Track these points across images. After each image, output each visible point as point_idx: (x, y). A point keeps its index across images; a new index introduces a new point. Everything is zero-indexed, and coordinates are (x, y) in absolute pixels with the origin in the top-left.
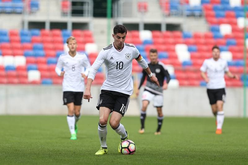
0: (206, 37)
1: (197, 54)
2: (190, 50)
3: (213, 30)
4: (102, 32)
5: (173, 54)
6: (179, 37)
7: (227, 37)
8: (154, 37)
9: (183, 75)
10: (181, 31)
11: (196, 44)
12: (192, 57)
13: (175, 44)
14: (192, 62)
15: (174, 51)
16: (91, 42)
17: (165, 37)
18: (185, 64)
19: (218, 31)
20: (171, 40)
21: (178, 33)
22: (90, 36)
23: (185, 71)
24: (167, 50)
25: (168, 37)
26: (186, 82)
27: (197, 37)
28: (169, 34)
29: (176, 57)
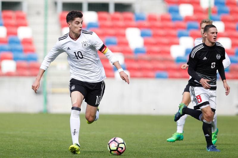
0: (163, 19)
1: (152, 40)
2: (143, 35)
3: (171, 11)
4: (38, 13)
5: (123, 40)
6: (130, 19)
7: (187, 19)
8: (100, 19)
9: (136, 65)
10: (133, 12)
11: (151, 27)
12: (146, 44)
13: (125, 27)
14: (145, 49)
15: (124, 35)
16: (25, 25)
17: (114, 19)
18: (137, 51)
19: (177, 11)
20: (121, 23)
21: (129, 15)
22: (23, 18)
23: (137, 61)
24: (116, 35)
25: (117, 19)
26: (139, 74)
27: (152, 19)
28: (119, 15)
29: (126, 44)
